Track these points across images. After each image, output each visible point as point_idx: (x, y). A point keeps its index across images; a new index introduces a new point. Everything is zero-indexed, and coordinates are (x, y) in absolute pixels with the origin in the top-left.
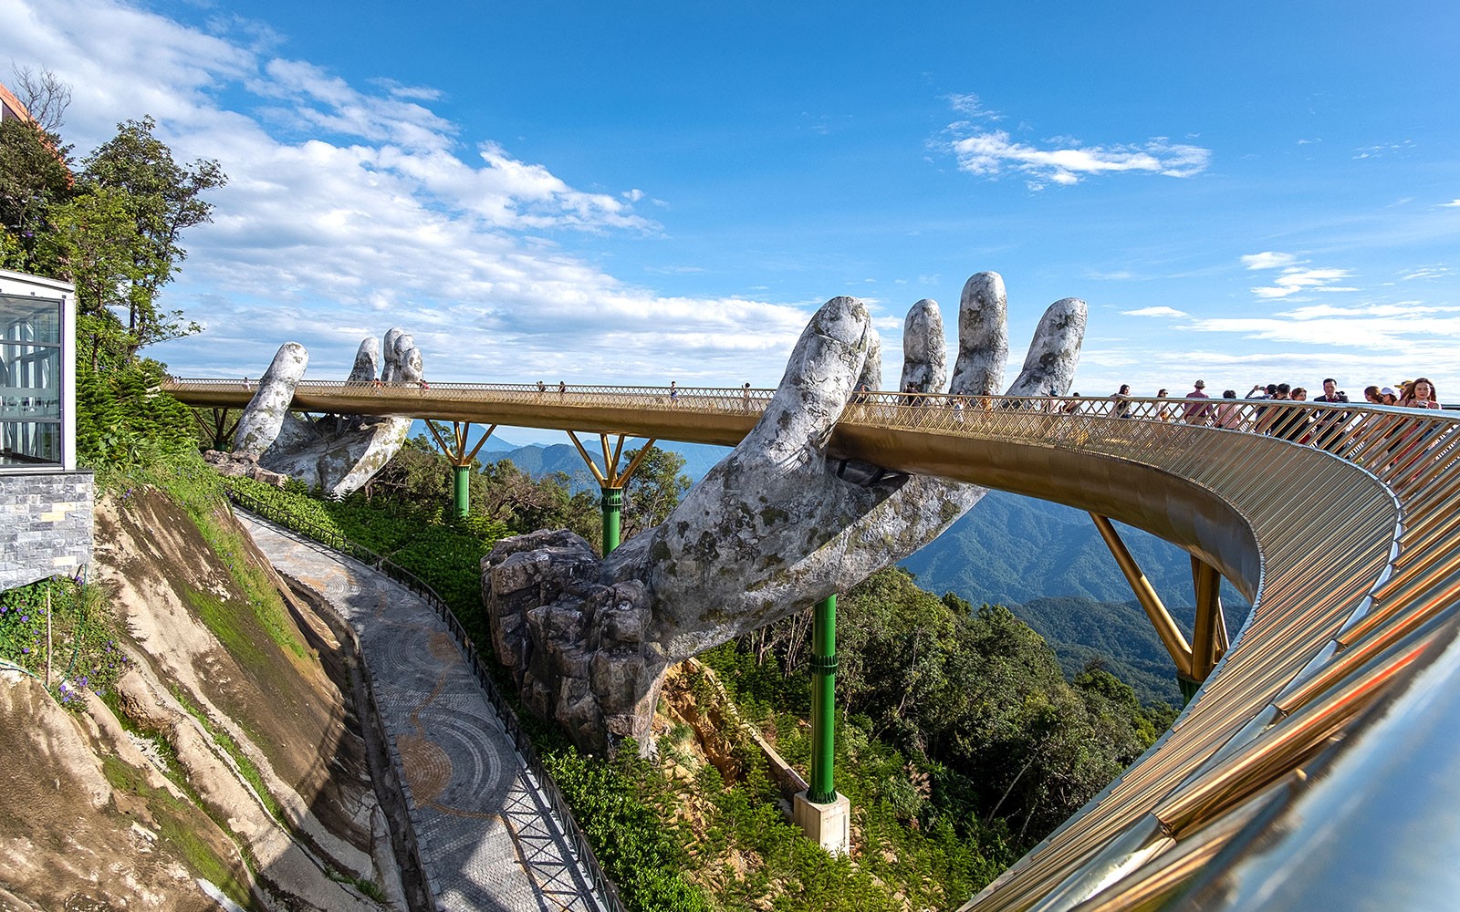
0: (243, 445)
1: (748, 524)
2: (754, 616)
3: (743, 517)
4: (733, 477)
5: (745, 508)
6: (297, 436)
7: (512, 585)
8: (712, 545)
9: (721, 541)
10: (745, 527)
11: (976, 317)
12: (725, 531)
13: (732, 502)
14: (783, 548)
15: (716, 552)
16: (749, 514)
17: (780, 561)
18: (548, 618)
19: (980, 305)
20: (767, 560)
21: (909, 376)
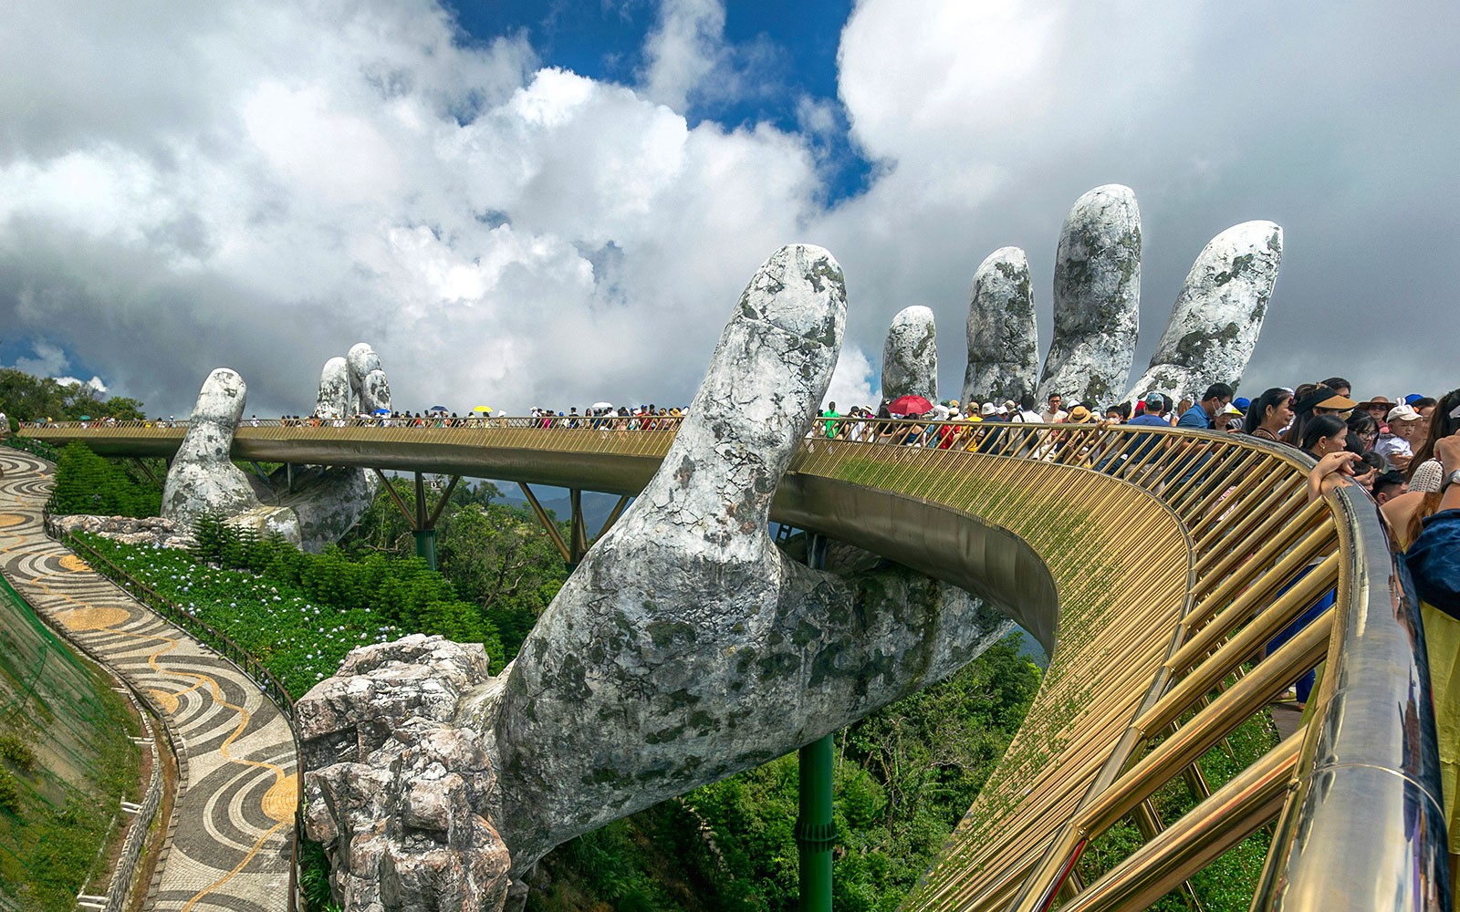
0: (170, 507)
1: (628, 645)
2: (675, 775)
3: (620, 634)
4: (604, 570)
5: (621, 619)
6: (238, 493)
7: (315, 727)
8: (580, 676)
9: (591, 672)
10: (624, 649)
11: (1079, 275)
12: (597, 656)
13: (602, 610)
14: (693, 680)
15: (587, 688)
16: (628, 628)
17: (695, 700)
18: (345, 781)
19: (1087, 250)
20: (671, 700)
21: (972, 385)
